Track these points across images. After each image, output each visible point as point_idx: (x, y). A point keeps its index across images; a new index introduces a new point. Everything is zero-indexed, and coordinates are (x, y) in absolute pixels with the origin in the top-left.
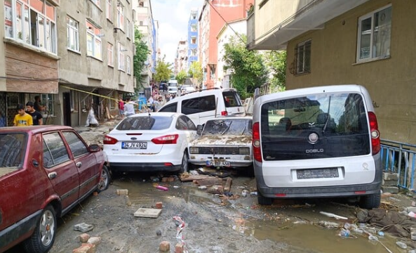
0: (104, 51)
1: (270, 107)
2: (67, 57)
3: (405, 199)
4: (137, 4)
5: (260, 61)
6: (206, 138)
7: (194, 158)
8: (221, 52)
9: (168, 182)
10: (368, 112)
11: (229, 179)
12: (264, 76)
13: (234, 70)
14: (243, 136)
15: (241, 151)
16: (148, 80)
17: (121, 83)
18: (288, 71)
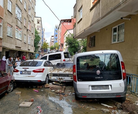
0: (22, 37)
1: (80, 59)
2: (7, 38)
3: (134, 97)
4: (37, 22)
5: (78, 43)
6: (56, 70)
7: (51, 78)
8: (65, 40)
9: (39, 88)
10: (121, 62)
11: (64, 87)
12: (79, 48)
13: (69, 46)
14: (70, 69)
15: (69, 75)
16: (40, 48)
17: (29, 49)
18: (87, 46)
